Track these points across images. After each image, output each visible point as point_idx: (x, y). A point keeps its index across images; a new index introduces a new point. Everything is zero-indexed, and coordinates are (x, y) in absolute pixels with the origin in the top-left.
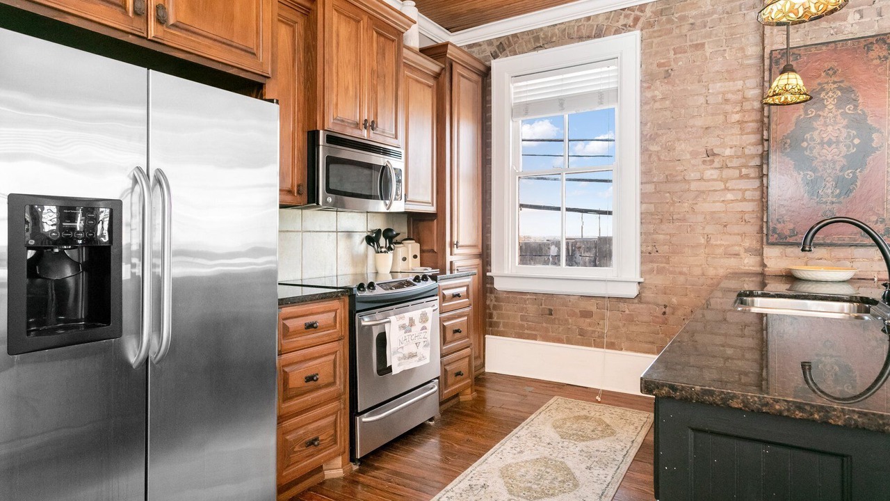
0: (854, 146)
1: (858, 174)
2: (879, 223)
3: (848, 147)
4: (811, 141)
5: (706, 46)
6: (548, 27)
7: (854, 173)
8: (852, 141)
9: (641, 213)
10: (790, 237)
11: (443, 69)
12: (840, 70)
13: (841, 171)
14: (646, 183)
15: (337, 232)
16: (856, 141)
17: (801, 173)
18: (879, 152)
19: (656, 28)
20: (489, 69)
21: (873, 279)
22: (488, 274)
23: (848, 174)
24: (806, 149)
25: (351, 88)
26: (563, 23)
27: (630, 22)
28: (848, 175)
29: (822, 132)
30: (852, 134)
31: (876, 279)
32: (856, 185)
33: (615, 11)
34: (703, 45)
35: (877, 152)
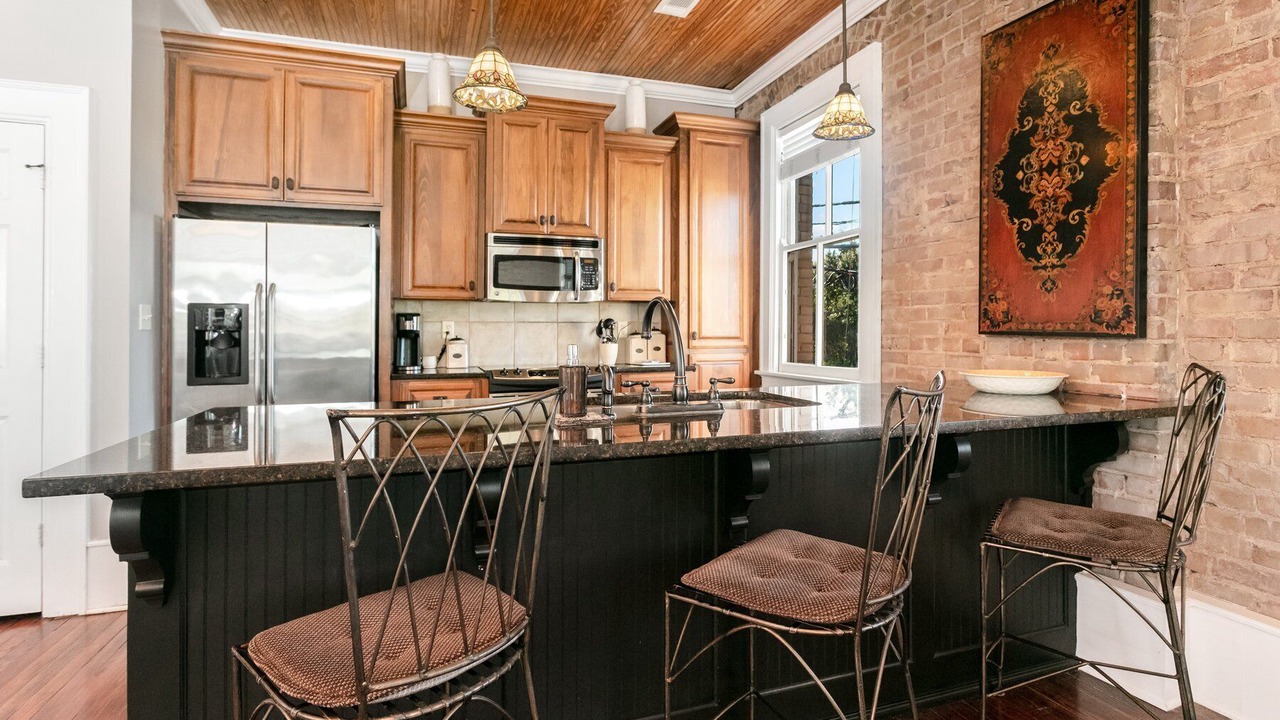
0: (1082, 168)
1: (1087, 216)
2: (1115, 297)
3: (1073, 171)
4: (1027, 169)
5: (944, 44)
6: (806, 59)
7: (1081, 215)
8: (1078, 162)
9: (882, 293)
10: (1004, 323)
11: (678, 142)
12: (1063, 46)
13: (1064, 212)
14: (887, 250)
15: (558, 323)
16: (1084, 160)
17: (1016, 221)
18: (1115, 174)
19: (896, 33)
20: (758, 125)
21: (1120, 397)
22: (756, 372)
23: (1074, 216)
24: (1021, 182)
25: (524, 189)
26: (816, 52)
27: (872, 32)
28: (1073, 219)
29: (1041, 152)
30: (1078, 150)
31: (1124, 397)
32: (1084, 235)
33: (860, 21)
34: (939, 43)
35: (1113, 175)
